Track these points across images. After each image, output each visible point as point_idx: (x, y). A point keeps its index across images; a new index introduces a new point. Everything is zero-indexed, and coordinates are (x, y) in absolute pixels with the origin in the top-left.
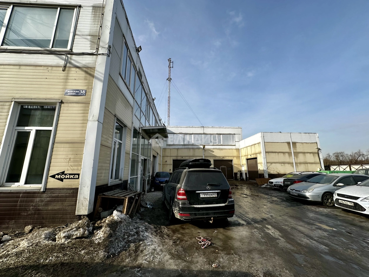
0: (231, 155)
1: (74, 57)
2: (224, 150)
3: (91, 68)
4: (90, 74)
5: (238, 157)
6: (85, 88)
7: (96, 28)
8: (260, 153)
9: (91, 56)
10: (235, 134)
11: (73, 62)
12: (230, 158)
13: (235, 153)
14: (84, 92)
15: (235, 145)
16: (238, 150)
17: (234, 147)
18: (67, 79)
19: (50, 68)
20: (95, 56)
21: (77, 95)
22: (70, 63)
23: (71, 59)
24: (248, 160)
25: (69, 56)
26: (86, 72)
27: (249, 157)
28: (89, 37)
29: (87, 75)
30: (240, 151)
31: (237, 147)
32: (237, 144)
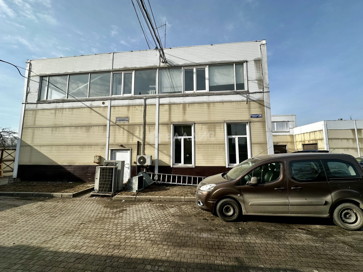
0: (285, 141)
1: (251, 95)
2: (278, 136)
3: (261, 101)
4: (262, 105)
5: (292, 143)
6: (261, 113)
7: (259, 75)
8: (322, 139)
9: (260, 94)
10: (288, 121)
11: (250, 98)
12: (284, 144)
13: (289, 139)
14: (261, 115)
15: (289, 132)
16: (292, 136)
17: (288, 134)
18: (249, 108)
19: (239, 103)
20: (262, 93)
21: (257, 117)
22: (249, 99)
23: (249, 96)
24: (305, 146)
25: (248, 94)
26: (259, 103)
27: (307, 143)
28: (256, 81)
29: (261, 105)
30: (294, 136)
31: (291, 133)
32: (291, 130)
